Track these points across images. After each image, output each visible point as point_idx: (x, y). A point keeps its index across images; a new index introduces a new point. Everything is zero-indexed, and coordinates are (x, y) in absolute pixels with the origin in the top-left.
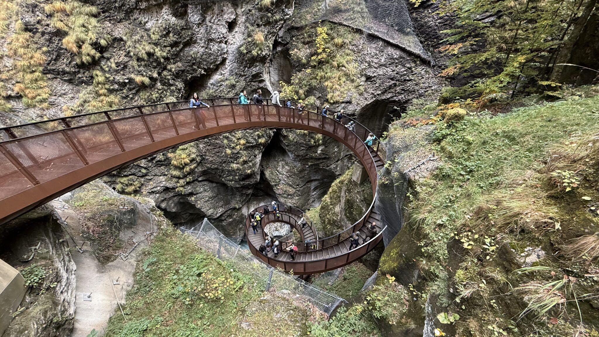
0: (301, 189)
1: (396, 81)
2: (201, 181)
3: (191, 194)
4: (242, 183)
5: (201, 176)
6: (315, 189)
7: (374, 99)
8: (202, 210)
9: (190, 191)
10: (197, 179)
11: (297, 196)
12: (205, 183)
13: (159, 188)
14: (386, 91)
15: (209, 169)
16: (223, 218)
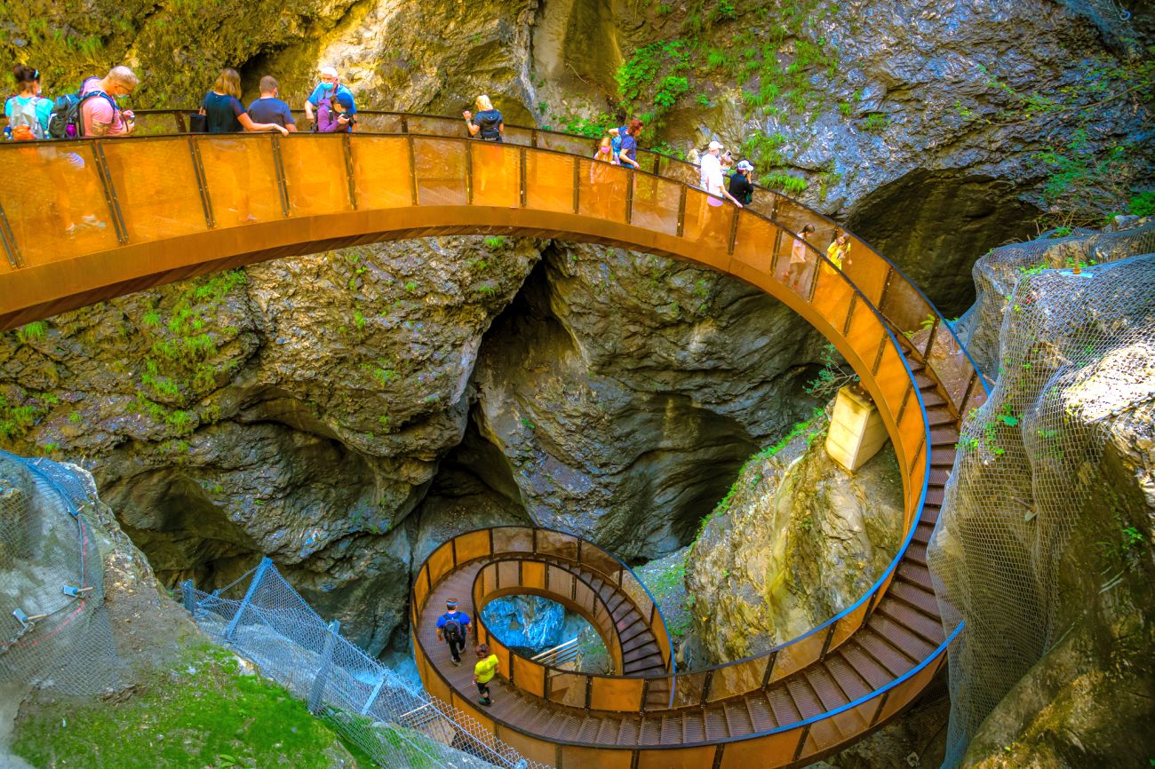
0: (618, 480)
1: (997, 105)
2: (250, 424)
3: (212, 468)
4: (398, 439)
5: (251, 406)
6: (666, 485)
7: (912, 166)
8: (249, 531)
9: (209, 458)
10: (238, 415)
11: (598, 504)
12: (267, 431)
13: (98, 438)
14: (958, 139)
15: (283, 380)
16: (321, 566)
